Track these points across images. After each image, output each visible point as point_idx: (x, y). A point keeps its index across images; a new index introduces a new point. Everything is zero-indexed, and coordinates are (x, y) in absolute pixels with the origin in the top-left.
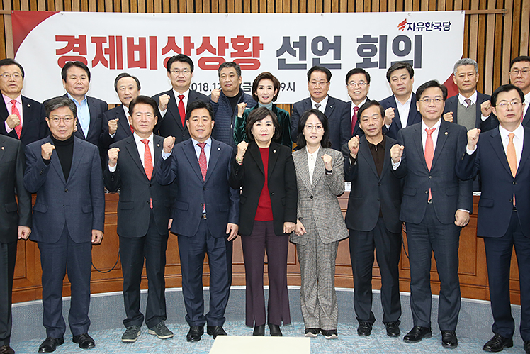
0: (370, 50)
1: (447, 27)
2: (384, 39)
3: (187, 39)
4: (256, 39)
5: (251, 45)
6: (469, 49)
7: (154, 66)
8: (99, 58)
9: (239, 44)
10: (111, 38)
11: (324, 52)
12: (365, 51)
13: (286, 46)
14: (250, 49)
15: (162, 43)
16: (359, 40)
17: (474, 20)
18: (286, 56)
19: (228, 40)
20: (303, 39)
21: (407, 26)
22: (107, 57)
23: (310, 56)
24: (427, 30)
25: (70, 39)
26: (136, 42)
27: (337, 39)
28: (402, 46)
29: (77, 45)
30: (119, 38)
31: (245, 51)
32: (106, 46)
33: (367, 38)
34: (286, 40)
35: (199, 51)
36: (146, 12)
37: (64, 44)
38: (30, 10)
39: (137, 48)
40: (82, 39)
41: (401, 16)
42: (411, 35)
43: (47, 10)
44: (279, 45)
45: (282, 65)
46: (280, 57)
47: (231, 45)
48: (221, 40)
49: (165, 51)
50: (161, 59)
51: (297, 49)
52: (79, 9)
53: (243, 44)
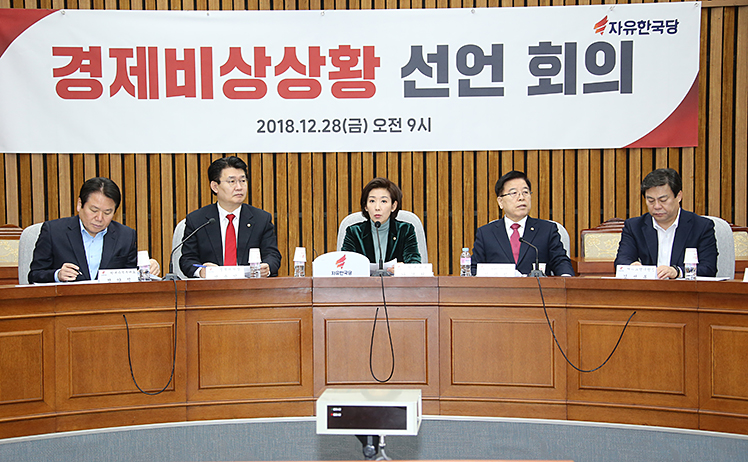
0: (549, 66)
1: (673, 27)
2: (571, 48)
3: (260, 52)
4: (369, 50)
5: (361, 59)
6: (708, 63)
7: (208, 94)
8: (121, 82)
9: (342, 58)
10: (141, 50)
11: (476, 70)
12: (541, 66)
13: (416, 61)
14: (360, 66)
15: (220, 58)
16: (532, 50)
17: (717, 16)
18: (417, 76)
19: (324, 52)
20: (443, 50)
21: (609, 27)
22: (134, 80)
23: (455, 75)
24: (640, 33)
25: (76, 53)
26: (180, 56)
27: (498, 49)
28: (600, 58)
29: (86, 62)
30: (153, 51)
31: (351, 69)
32: (132, 62)
33: (545, 47)
34: (416, 51)
35: (279, 70)
36: (195, 9)
37: (66, 60)
38: (12, 6)
39: (181, 65)
40: (95, 53)
41: (598, 12)
42: (616, 41)
43: (39, 6)
44: (406, 59)
45: (411, 90)
46: (407, 78)
47: (329, 60)
48: (314, 51)
49: (225, 70)
50: (219, 82)
51: (434, 66)
52: (89, 6)
53: (348, 58)
